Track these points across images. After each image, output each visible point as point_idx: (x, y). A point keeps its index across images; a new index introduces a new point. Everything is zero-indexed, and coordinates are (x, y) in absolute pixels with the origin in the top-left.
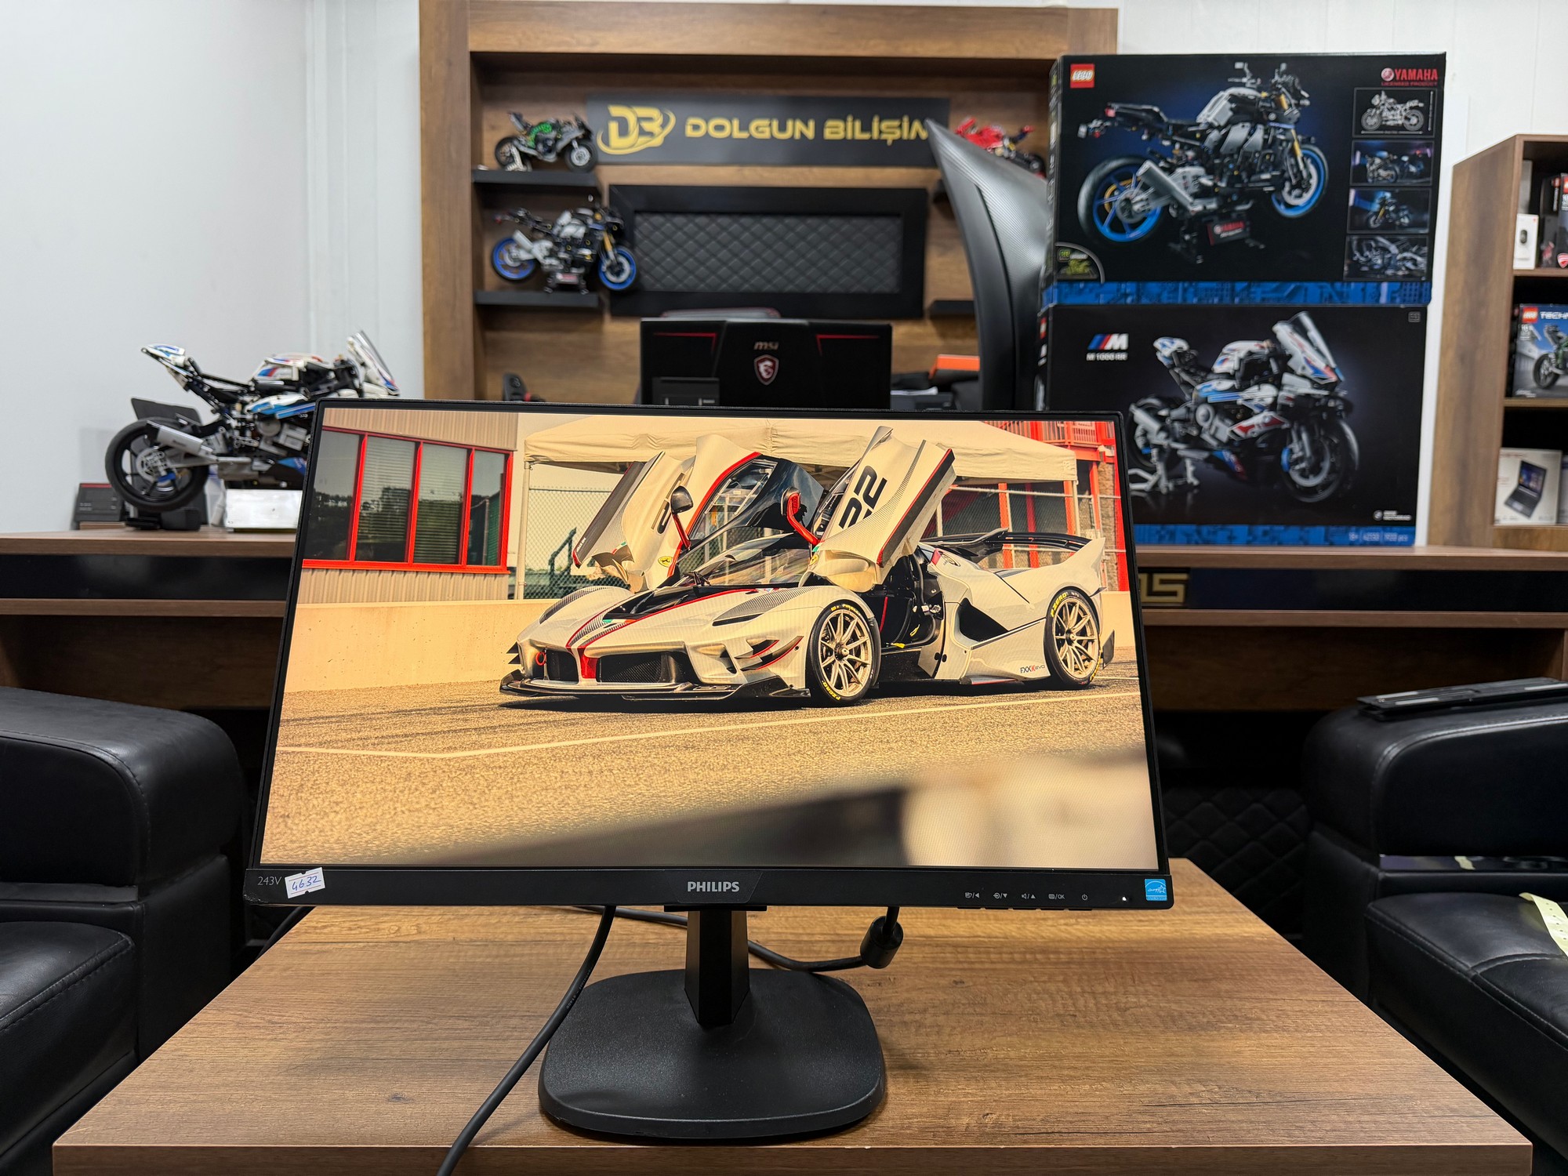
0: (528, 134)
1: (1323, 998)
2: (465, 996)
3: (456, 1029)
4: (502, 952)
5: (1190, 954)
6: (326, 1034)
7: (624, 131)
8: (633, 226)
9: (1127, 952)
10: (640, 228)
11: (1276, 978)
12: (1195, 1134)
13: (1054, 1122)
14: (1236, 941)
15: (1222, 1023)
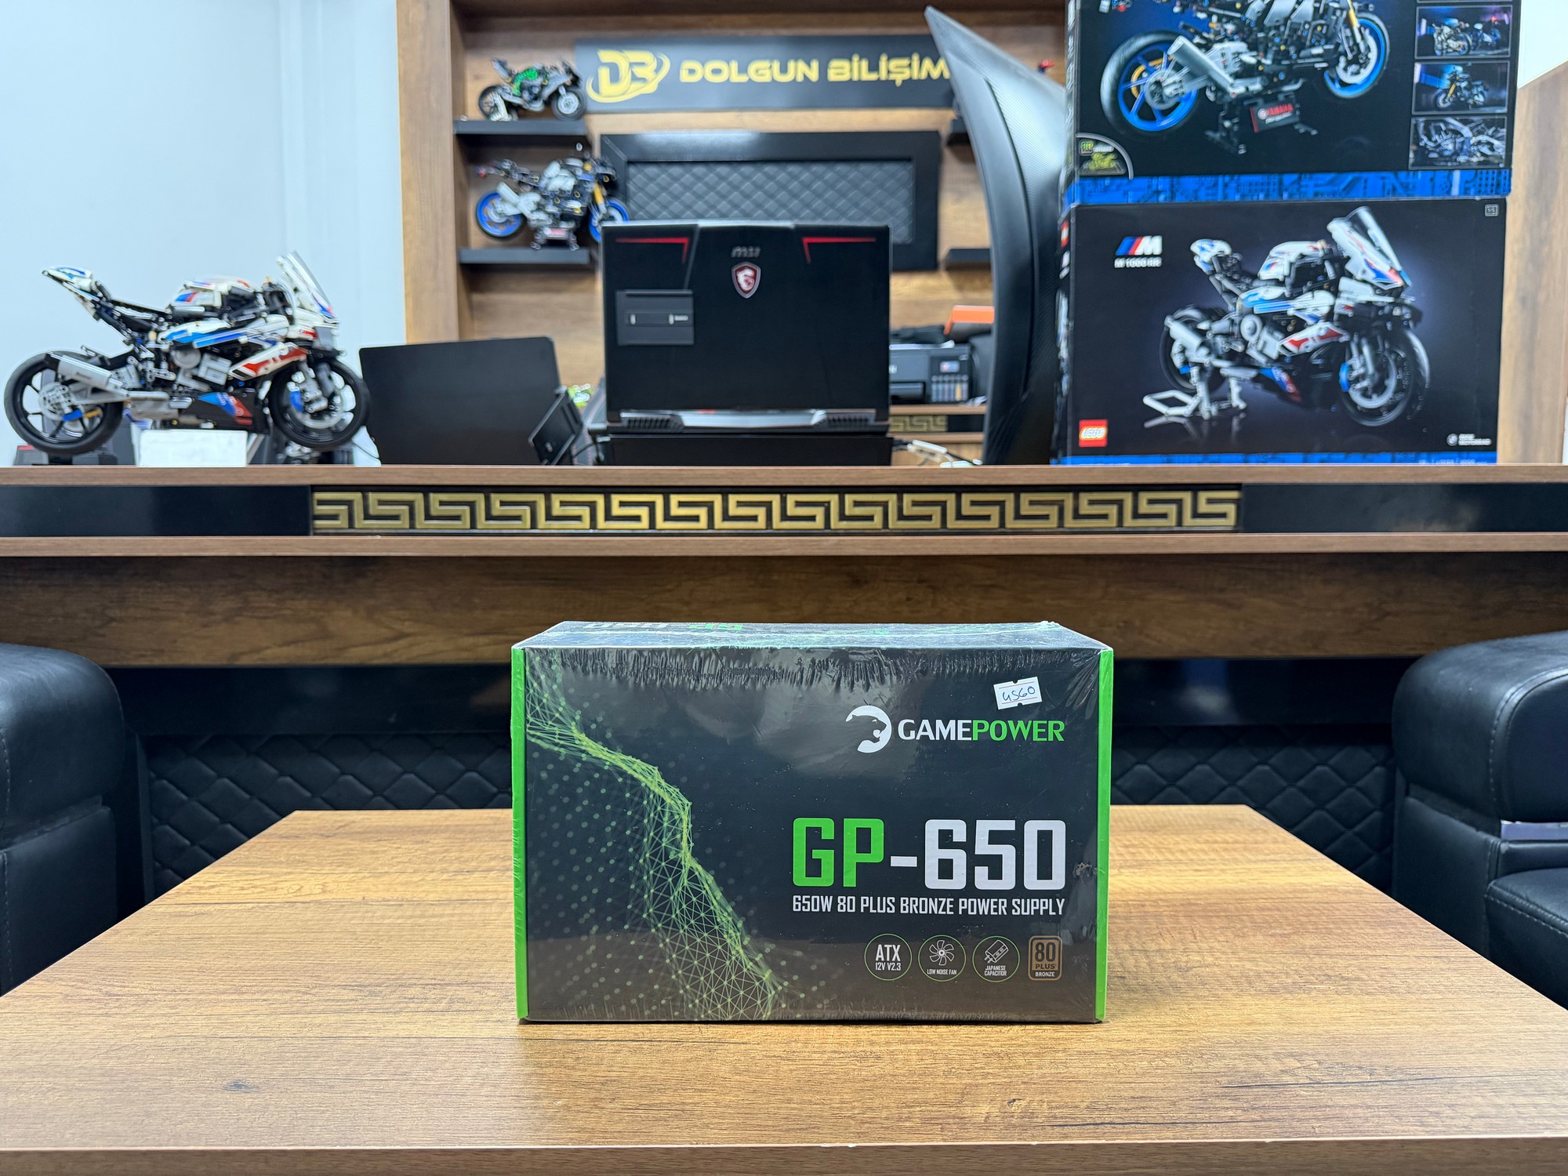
0: (512, 82)
1: (1436, 954)
2: (360, 962)
3: (338, 1001)
4: (418, 913)
5: (1261, 905)
6: (172, 1008)
7: (615, 77)
8: (627, 178)
9: (1182, 905)
10: (634, 180)
11: (1371, 931)
12: (1294, 1124)
13: (1103, 1110)
14: (1317, 891)
15: (1312, 983)
